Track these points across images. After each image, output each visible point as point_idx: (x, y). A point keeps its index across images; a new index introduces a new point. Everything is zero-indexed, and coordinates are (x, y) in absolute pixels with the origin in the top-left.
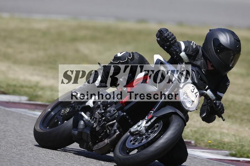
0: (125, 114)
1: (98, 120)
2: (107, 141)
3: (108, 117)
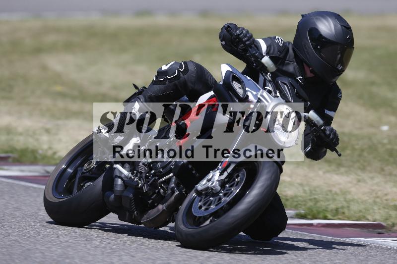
0: (185, 161)
1: (144, 175)
2: (161, 207)
3: (160, 168)
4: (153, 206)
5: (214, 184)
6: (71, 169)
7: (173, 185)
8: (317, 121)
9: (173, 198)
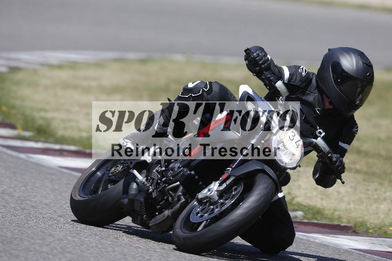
0: (193, 172)
1: (155, 181)
2: (167, 213)
3: (170, 176)
4: (161, 212)
5: (212, 193)
6: (100, 173)
7: (180, 193)
8: (324, 148)
9: (178, 205)
